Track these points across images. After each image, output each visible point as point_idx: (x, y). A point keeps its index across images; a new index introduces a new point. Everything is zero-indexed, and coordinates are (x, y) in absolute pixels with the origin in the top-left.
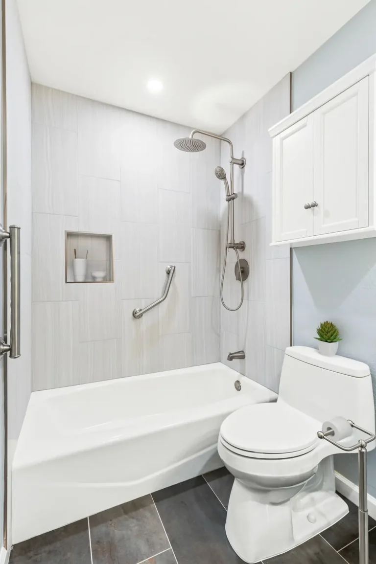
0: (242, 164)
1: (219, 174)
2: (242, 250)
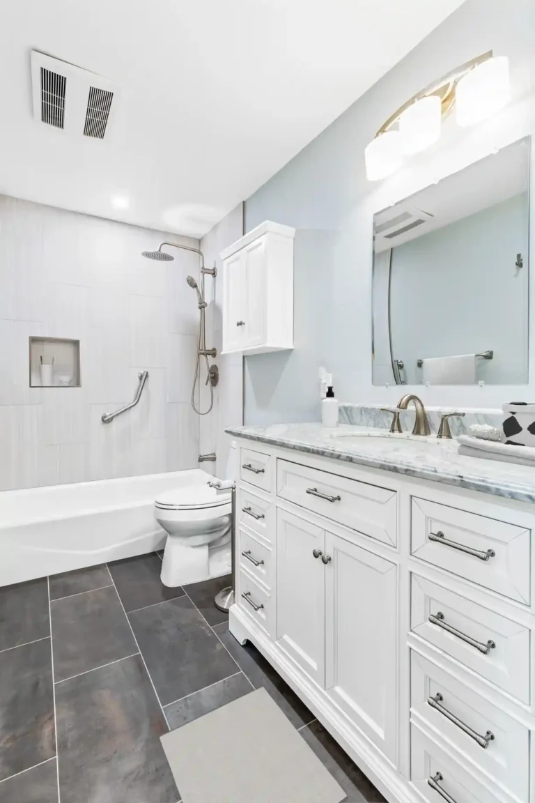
0: (214, 274)
1: (190, 283)
2: (214, 356)
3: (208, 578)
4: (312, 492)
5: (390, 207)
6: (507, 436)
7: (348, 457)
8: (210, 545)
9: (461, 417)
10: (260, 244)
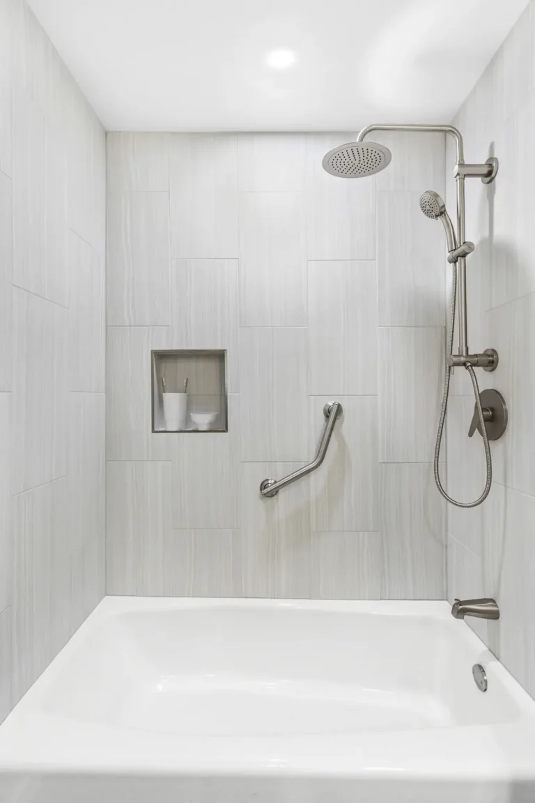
0: (489, 174)
1: (428, 207)
2: (491, 368)
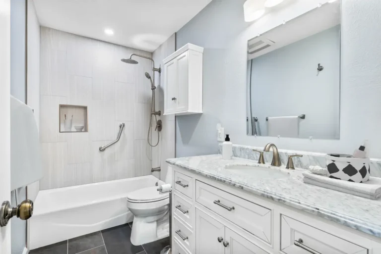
0: (159, 71)
1: (147, 76)
2: (159, 115)
3: (156, 239)
4: (217, 202)
5: (257, 37)
6: (330, 173)
7: (240, 186)
8: (157, 221)
9: (300, 157)
10: (185, 56)
